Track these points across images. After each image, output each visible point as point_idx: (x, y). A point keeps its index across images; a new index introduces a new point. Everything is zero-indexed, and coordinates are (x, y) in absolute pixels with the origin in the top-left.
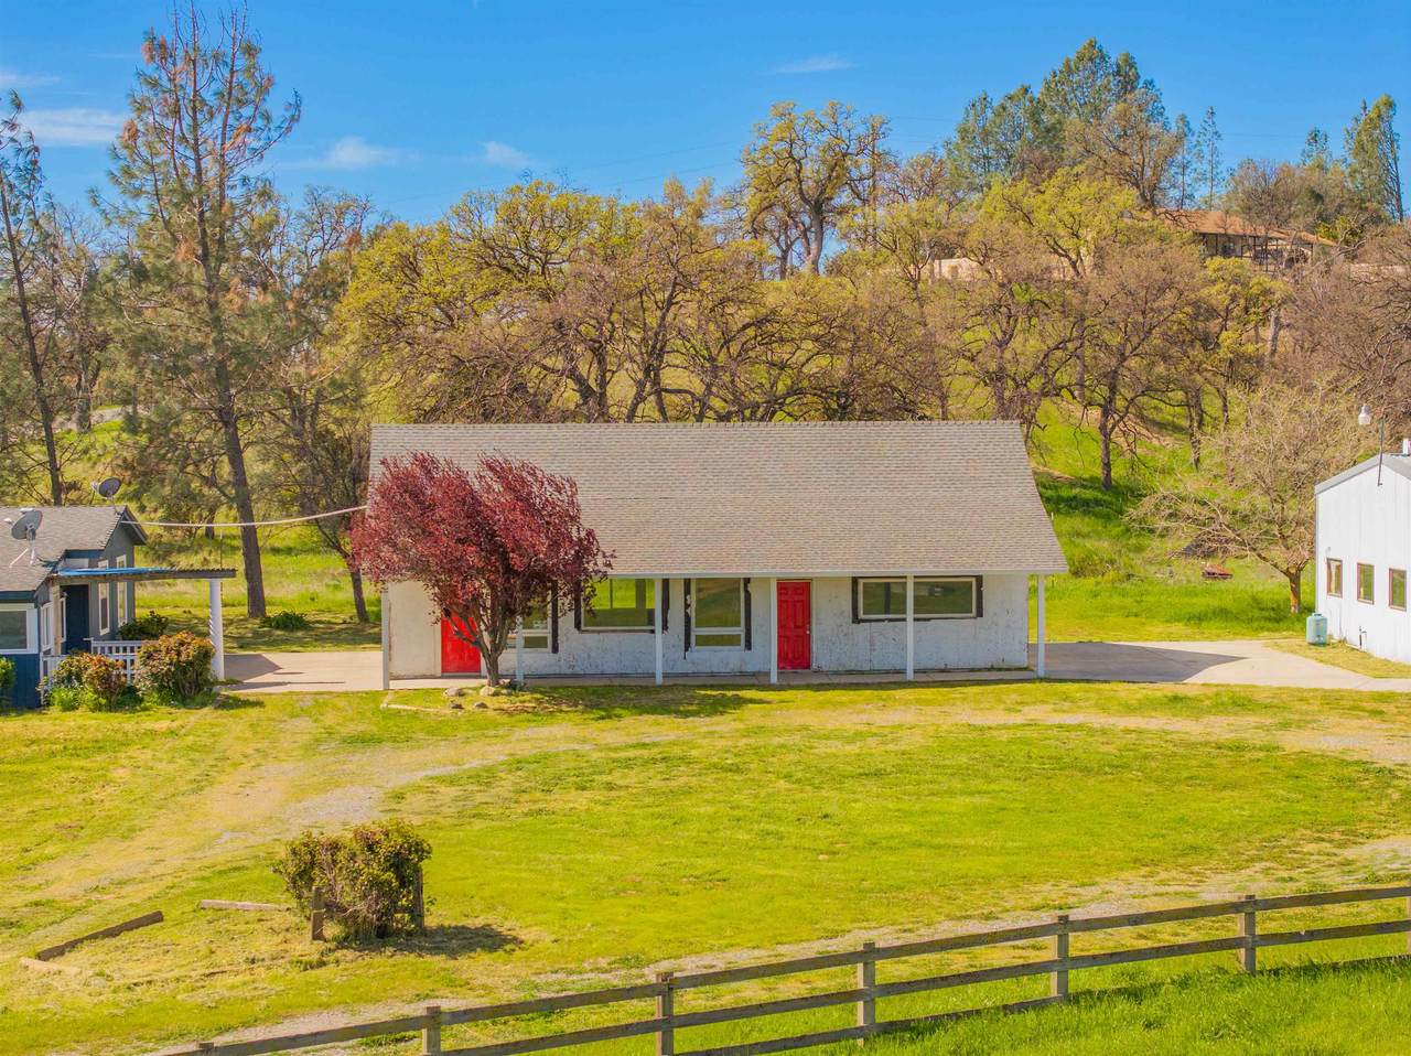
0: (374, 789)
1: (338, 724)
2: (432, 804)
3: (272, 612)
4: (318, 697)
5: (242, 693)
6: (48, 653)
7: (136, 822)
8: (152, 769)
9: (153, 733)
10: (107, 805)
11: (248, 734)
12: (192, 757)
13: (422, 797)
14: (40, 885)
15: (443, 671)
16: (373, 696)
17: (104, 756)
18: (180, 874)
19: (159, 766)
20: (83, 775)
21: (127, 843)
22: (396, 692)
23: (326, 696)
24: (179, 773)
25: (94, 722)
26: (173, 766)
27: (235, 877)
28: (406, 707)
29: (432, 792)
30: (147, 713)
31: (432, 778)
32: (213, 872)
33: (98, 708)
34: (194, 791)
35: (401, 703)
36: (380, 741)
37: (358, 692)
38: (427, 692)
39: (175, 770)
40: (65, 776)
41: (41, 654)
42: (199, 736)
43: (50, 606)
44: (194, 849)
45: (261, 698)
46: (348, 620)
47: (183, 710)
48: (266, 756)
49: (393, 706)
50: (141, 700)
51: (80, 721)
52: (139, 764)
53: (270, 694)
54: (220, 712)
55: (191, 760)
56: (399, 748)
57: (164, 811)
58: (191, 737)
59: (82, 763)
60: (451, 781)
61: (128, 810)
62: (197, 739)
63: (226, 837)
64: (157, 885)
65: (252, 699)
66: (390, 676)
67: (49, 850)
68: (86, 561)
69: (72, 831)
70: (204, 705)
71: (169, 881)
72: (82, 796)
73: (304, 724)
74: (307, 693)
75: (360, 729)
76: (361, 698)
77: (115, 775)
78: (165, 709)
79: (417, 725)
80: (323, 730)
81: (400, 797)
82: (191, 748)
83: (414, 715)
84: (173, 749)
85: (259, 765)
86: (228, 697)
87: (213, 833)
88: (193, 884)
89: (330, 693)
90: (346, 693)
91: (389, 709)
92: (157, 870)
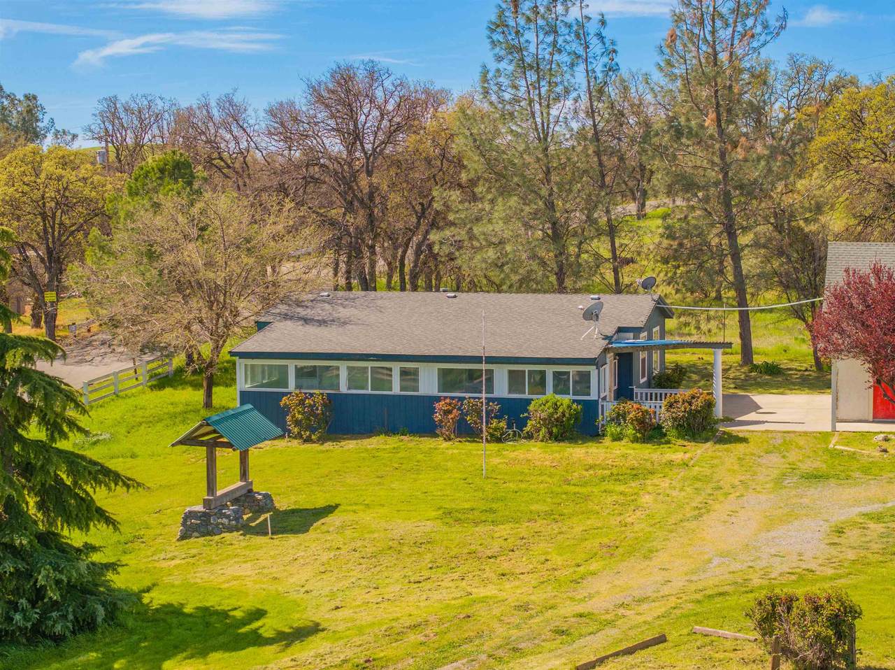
0: (822, 523)
1: (799, 461)
2: (863, 539)
3: (758, 360)
4: (785, 435)
5: (734, 430)
6: (604, 399)
7: (654, 543)
8: (668, 496)
9: (670, 463)
10: (636, 528)
11: (736, 467)
12: (696, 486)
13: (856, 532)
14: (585, 597)
15: (874, 417)
16: (825, 436)
17: (638, 482)
18: (681, 595)
19: (674, 493)
20: (621, 499)
21: (647, 563)
22: (841, 433)
23: (792, 435)
24: (687, 501)
25: (632, 452)
26: (683, 494)
27: (718, 603)
28: (846, 448)
29: (864, 528)
30: (669, 445)
31: (863, 515)
32: (704, 596)
33: (635, 440)
34: (696, 518)
35: (842, 445)
36: (827, 478)
37: (814, 432)
38: (863, 434)
39: (685, 498)
40: (610, 500)
41: (600, 400)
42: (703, 467)
43: (607, 367)
44: (693, 572)
45: (747, 435)
46: (809, 368)
47: (693, 444)
48: (747, 488)
49: (838, 447)
50: (665, 435)
51: (624, 450)
52: (661, 491)
53: (753, 431)
54: (718, 446)
55: (696, 489)
56: (841, 485)
57: (674, 534)
58: (697, 468)
59: (622, 488)
60: (878, 518)
61: (650, 532)
62: (701, 470)
63: (716, 561)
64: (665, 605)
65: (741, 435)
66: (836, 420)
67: (594, 566)
68: (631, 335)
69: (610, 550)
70: (707, 440)
71: (673, 601)
72: (619, 519)
73: (775, 459)
74: (779, 432)
75: (815, 465)
76: (815, 438)
77: (644, 500)
78: (681, 442)
79: (855, 465)
80: (788, 466)
81: (840, 532)
82: (697, 479)
83: (852, 456)
84: (684, 479)
85: (742, 496)
86: (724, 433)
87: (706, 557)
88: (690, 606)
89: (795, 432)
90: (805, 433)
91: (835, 449)
92: (666, 590)
